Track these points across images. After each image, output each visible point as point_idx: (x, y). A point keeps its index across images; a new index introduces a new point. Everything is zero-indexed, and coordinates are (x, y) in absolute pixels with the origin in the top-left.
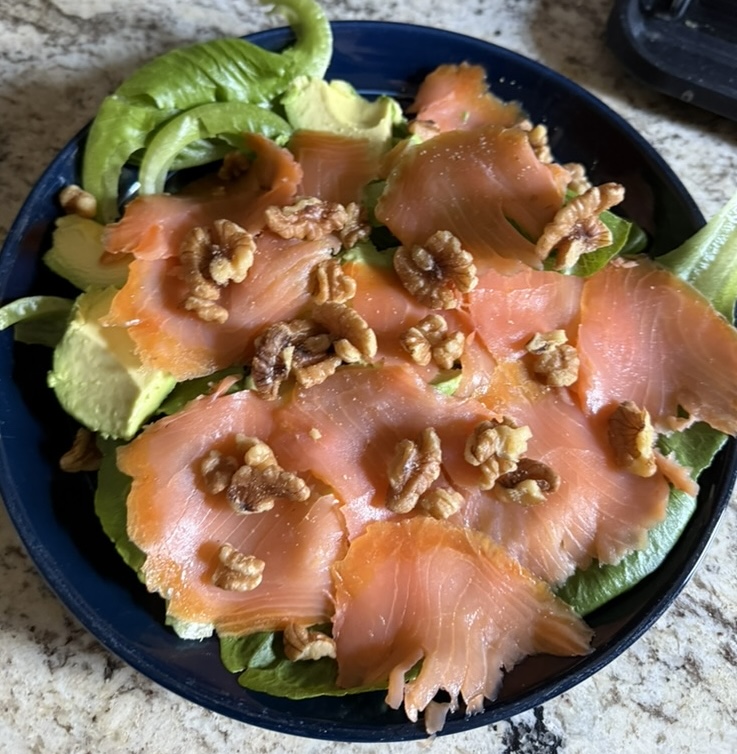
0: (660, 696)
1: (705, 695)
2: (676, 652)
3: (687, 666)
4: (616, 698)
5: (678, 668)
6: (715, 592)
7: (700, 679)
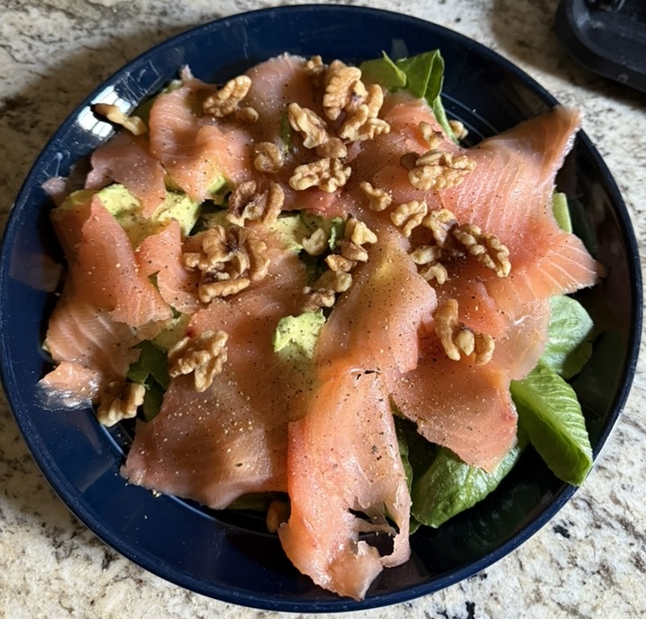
0: (576, 598)
1: (617, 597)
2: (592, 560)
3: (602, 572)
4: (538, 598)
5: (593, 573)
6: (628, 508)
7: (612, 583)
